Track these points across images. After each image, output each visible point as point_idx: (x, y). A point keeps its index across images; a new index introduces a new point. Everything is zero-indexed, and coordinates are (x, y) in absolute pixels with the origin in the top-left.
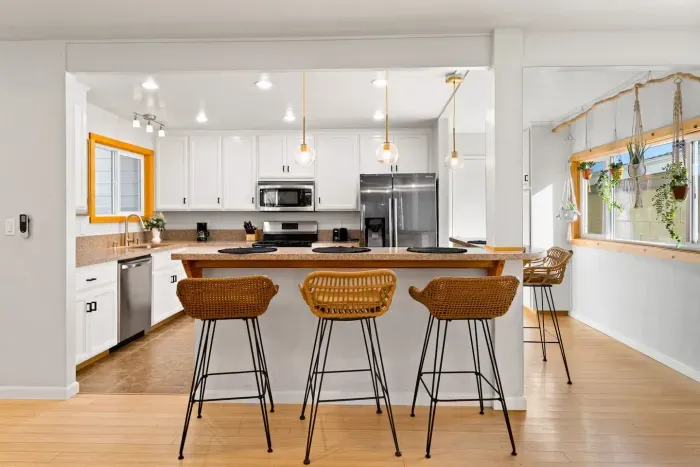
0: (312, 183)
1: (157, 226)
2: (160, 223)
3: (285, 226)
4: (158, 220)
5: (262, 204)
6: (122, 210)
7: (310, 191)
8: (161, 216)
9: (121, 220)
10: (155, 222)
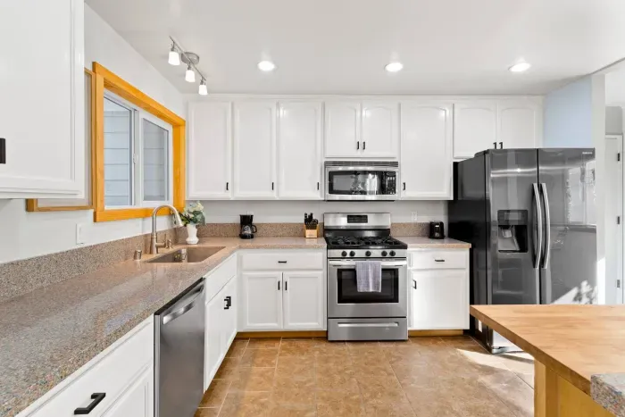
0: (395, 164)
1: (194, 221)
2: (198, 217)
3: (351, 218)
4: (196, 213)
5: (332, 191)
6: (146, 198)
7: (393, 174)
8: (200, 207)
9: (146, 213)
10: (191, 216)
